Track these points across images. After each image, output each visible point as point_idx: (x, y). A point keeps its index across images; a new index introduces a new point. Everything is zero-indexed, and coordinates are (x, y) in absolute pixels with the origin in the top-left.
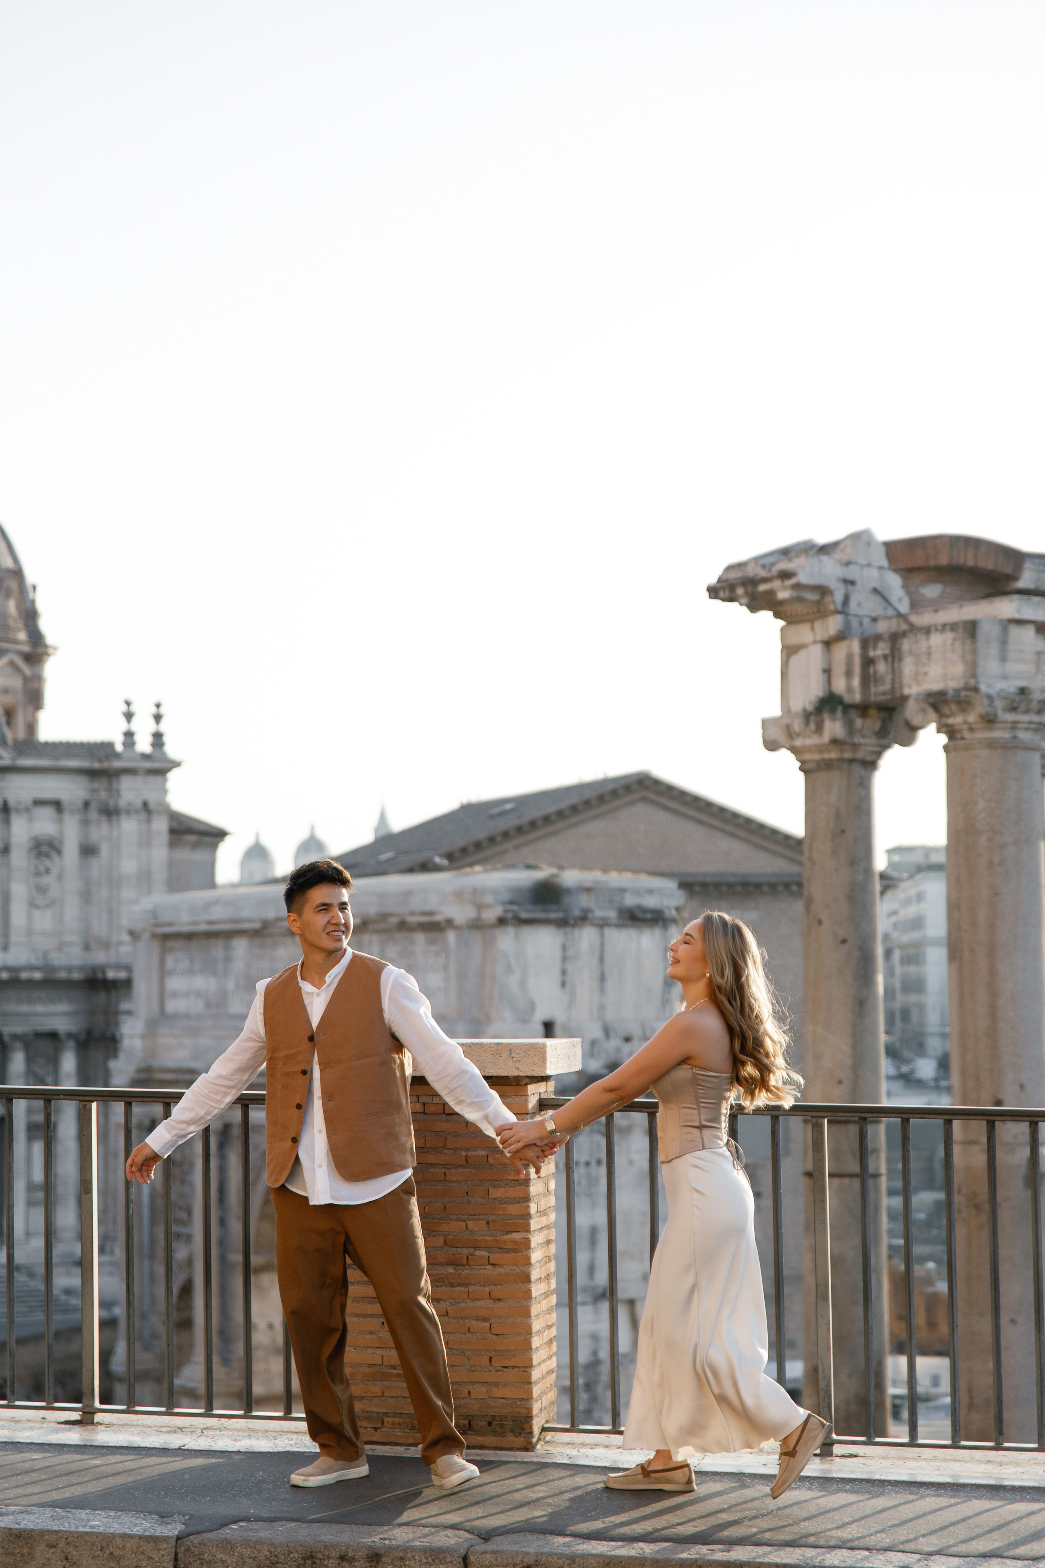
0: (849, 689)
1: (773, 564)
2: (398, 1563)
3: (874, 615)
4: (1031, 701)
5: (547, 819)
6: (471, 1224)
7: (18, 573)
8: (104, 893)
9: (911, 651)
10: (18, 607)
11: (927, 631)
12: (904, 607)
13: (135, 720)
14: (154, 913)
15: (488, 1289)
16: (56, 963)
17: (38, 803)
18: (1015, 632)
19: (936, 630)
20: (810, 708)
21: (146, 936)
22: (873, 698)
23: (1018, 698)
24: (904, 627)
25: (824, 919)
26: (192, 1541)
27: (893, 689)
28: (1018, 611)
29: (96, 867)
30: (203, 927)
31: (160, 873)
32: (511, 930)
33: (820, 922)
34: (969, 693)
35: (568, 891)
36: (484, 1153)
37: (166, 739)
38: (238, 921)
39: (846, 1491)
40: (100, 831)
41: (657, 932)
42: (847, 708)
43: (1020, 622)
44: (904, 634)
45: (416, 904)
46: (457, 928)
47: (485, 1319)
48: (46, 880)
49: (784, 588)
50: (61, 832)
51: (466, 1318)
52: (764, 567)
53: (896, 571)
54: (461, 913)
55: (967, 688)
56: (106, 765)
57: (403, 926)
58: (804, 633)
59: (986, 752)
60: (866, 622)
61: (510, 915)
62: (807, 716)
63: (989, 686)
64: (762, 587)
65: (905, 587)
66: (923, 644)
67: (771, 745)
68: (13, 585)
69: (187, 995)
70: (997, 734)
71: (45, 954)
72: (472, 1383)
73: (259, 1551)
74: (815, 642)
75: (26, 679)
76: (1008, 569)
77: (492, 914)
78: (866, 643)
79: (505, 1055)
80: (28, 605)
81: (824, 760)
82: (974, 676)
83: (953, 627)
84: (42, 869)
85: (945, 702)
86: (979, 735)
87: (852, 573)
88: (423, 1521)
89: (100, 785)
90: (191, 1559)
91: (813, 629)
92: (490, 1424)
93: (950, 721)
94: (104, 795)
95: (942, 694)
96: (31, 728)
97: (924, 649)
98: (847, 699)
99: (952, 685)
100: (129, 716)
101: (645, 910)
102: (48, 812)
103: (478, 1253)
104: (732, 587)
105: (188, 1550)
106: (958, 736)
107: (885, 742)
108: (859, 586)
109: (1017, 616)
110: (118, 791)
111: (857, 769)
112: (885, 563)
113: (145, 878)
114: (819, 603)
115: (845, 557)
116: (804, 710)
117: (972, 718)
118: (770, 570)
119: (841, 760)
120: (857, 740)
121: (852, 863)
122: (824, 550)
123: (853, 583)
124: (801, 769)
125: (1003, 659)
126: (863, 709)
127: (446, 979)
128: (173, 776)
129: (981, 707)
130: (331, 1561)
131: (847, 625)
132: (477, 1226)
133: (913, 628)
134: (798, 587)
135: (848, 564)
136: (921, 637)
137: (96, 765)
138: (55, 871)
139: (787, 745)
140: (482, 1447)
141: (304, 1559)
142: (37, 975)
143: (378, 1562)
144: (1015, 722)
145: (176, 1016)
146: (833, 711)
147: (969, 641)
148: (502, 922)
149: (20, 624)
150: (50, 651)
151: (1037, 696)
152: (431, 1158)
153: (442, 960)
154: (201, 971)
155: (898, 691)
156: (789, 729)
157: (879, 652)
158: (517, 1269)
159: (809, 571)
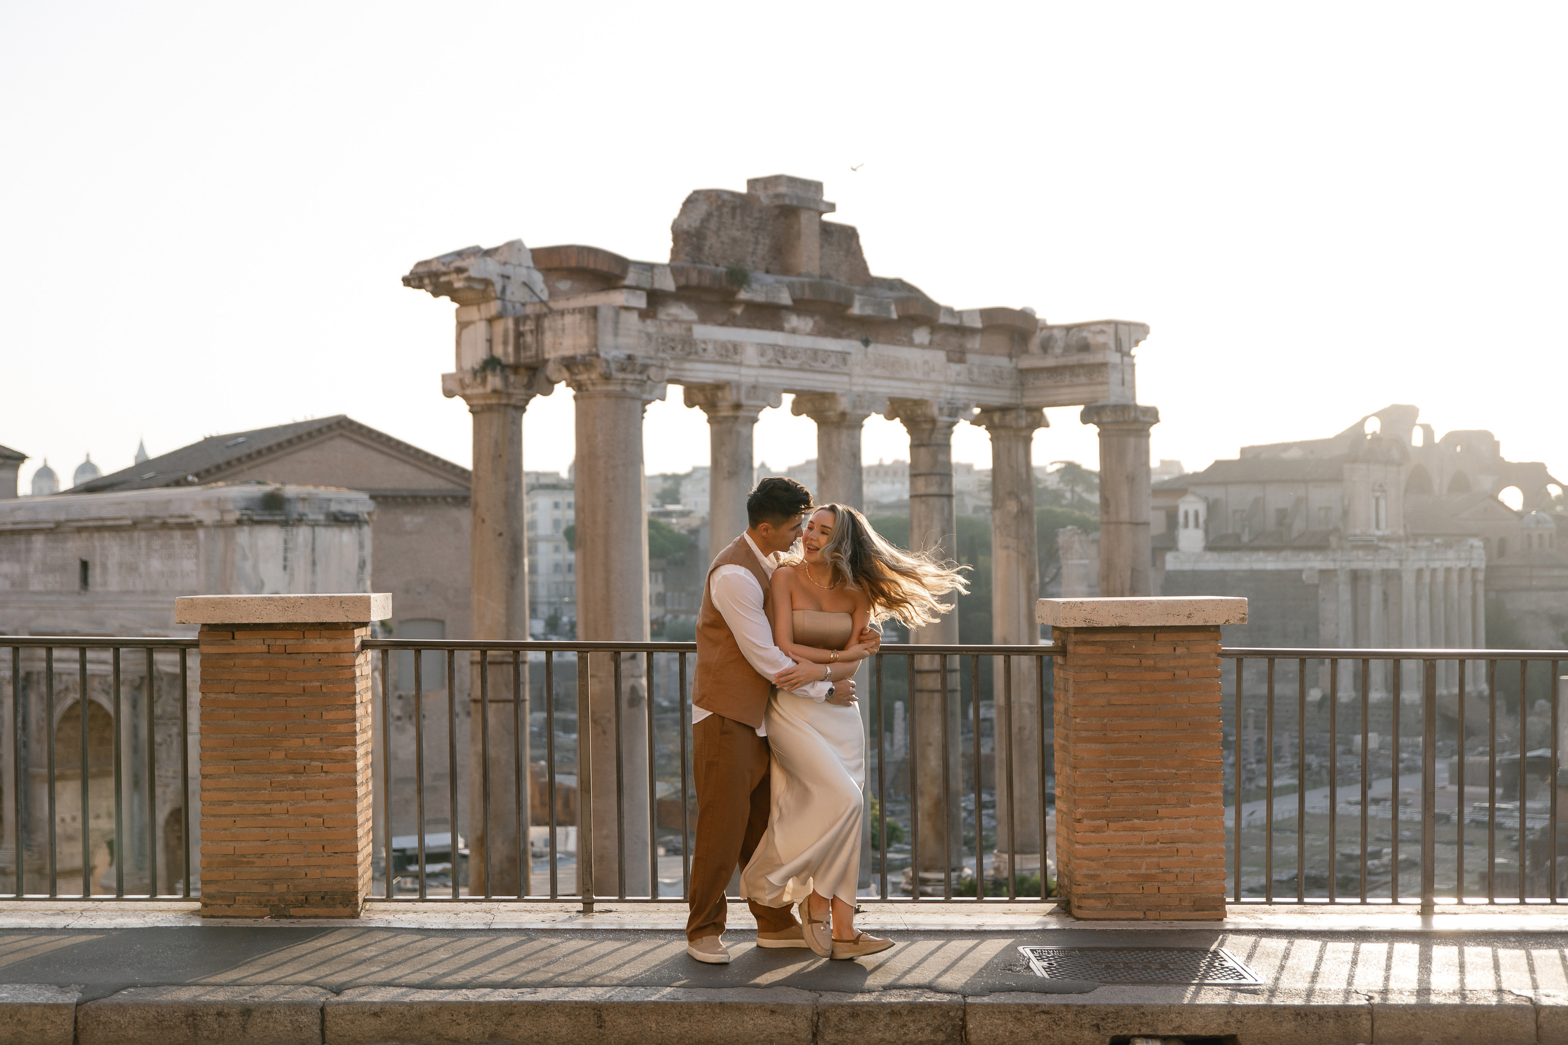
0: (506, 354)
1: (450, 263)
2: (266, 1016)
3: (523, 301)
4: (635, 365)
5: (270, 449)
6: (307, 741)
9: (550, 328)
11: (562, 313)
12: (545, 296)
15: (321, 792)
18: (624, 315)
19: (568, 312)
20: (477, 367)
22: (522, 361)
23: (626, 362)
24: (545, 310)
25: (486, 519)
26: (89, 1007)
27: (537, 355)
28: (627, 300)
32: (246, 528)
33: (483, 521)
34: (592, 358)
35: (289, 500)
36: (318, 684)
39: (610, 939)
41: (354, 530)
42: (504, 367)
43: (627, 309)
44: (545, 315)
45: (175, 509)
46: (206, 527)
47: (319, 816)
49: (459, 280)
51: (303, 815)
52: (444, 264)
53: (539, 270)
54: (209, 516)
55: (591, 354)
57: (164, 526)
58: (473, 313)
59: (603, 400)
60: (518, 306)
61: (245, 518)
62: (475, 373)
63: (606, 353)
64: (443, 279)
65: (546, 282)
66: (559, 323)
67: (448, 393)
70: (611, 388)
72: (309, 866)
73: (148, 1012)
74: (481, 319)
76: (618, 272)
77: (232, 517)
78: (517, 321)
79: (337, 605)
81: (487, 404)
82: (596, 346)
83: (581, 311)
85: (575, 364)
86: (599, 388)
87: (509, 270)
88: (283, 980)
90: (89, 1022)
91: (479, 310)
92: (323, 898)
93: (579, 378)
95: (572, 358)
97: (560, 327)
98: (504, 360)
99: (580, 352)
101: (345, 514)
103: (313, 763)
104: (420, 278)
106: (584, 388)
107: (531, 392)
108: (512, 280)
109: (626, 304)
111: (511, 411)
112: (531, 264)
114: (484, 291)
115: (503, 259)
116: (473, 368)
117: (594, 376)
118: (448, 267)
119: (499, 405)
120: (511, 390)
121: (507, 479)
122: (488, 253)
123: (508, 278)
124: (471, 411)
125: (616, 335)
126: (516, 368)
127: (197, 565)
129: (600, 369)
130: (209, 1017)
131: (504, 308)
132: (312, 742)
133: (551, 310)
134: (469, 279)
135: (505, 264)
136: (558, 318)
139: (460, 393)
140: (316, 917)
141: (187, 1017)
143: (249, 1016)
144: (624, 379)
146: (494, 370)
147: (592, 321)
148: (239, 522)
151: (640, 361)
152: (275, 689)
153: (194, 551)
154: (8, 560)
155: (540, 356)
156: (461, 381)
157: (527, 328)
158: (346, 776)
159: (477, 267)
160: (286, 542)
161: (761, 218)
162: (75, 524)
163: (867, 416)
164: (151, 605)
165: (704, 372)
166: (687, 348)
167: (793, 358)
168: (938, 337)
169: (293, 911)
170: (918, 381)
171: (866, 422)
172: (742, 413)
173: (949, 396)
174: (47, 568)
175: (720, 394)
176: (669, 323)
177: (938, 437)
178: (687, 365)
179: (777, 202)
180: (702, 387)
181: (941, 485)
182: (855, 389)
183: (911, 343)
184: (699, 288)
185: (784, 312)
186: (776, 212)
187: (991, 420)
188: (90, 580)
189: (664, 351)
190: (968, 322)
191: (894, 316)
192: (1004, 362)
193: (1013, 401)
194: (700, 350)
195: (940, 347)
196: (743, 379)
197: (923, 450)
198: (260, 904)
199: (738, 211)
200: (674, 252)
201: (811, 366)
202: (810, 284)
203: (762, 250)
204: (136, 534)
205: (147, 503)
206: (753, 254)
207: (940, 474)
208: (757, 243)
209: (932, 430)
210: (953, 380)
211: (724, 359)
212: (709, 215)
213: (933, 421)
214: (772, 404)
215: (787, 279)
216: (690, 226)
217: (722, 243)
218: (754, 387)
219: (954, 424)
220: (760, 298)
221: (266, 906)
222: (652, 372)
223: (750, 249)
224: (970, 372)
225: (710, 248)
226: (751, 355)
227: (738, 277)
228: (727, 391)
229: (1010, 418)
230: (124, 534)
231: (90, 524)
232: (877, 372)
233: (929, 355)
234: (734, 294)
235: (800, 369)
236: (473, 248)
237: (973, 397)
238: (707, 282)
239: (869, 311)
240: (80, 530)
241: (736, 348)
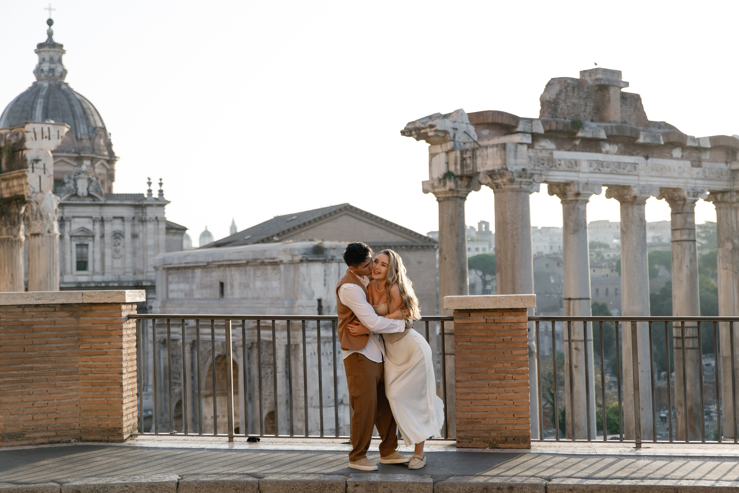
0: (456, 170)
1: (426, 122)
2: (520, 490)
3: (464, 141)
4: (527, 174)
5: (310, 222)
6: (505, 364)
7: (104, 129)
8: (141, 252)
9: (480, 155)
10: (104, 142)
11: (486, 147)
12: (476, 138)
13: (152, 185)
14: (164, 260)
15: (512, 389)
16: (123, 280)
17: (115, 218)
18: (520, 147)
19: (490, 147)
20: (441, 177)
21: (161, 269)
22: (465, 173)
23: (522, 173)
24: (476, 146)
25: (447, 258)
26: (439, 484)
27: (473, 170)
28: (521, 139)
29: (138, 243)
30: (183, 265)
31: (163, 244)
32: (305, 264)
33: (445, 259)
34: (504, 171)
35: (326, 249)
36: (510, 337)
37: (164, 192)
38: (197, 263)
40: (139, 229)
42: (455, 177)
43: (521, 144)
44: (477, 149)
45: (268, 255)
46: (284, 264)
47: (511, 400)
48: (119, 247)
49: (431, 131)
50: (124, 229)
51: (504, 400)
52: (422, 123)
53: (472, 125)
54: (287, 258)
55: (503, 169)
56: (141, 203)
57: (263, 263)
58: (438, 149)
59: (510, 193)
60: (462, 144)
61: (304, 259)
62: (440, 180)
63: (512, 168)
64: (422, 131)
65: (476, 131)
66: (485, 152)
67: (425, 191)
68: (102, 133)
69: (177, 291)
70: (514, 186)
71: (119, 276)
72: (507, 424)
73: (466, 487)
74: (442, 152)
75: (108, 170)
76: (513, 124)
77: (298, 258)
78: (462, 152)
79: (519, 300)
80: (108, 140)
81: (446, 197)
82: (505, 164)
83: (497, 146)
84: (117, 243)
85: (495, 174)
86: (507, 187)
87: (456, 125)
88: (520, 474)
89: (139, 211)
90: (439, 491)
91: (441, 147)
92: (514, 439)
93: (496, 181)
94: (140, 214)
95: (493, 171)
96: (110, 189)
97: (485, 154)
98: (455, 173)
99: (496, 168)
100: (150, 184)
102: (119, 221)
103: (508, 375)
104: (410, 131)
105: (438, 487)
106: (499, 187)
107: (469, 190)
108: (459, 131)
109: (521, 141)
110: (146, 213)
111: (459, 200)
112: (468, 122)
113: (157, 246)
114: (444, 137)
115: (453, 120)
116: (438, 178)
117: (505, 180)
118: (425, 125)
119: (453, 197)
120: (459, 189)
121: (457, 236)
122: (446, 116)
123: (457, 129)
124: (437, 200)
125: (516, 158)
126: (461, 177)
127: (280, 284)
128: (167, 207)
129: (508, 176)
130: (494, 490)
131: (455, 145)
132: (507, 365)
133: (480, 146)
134: (437, 131)
135: (455, 122)
136: (484, 150)
137: (137, 203)
138: (122, 244)
139: (432, 191)
140: (511, 448)
141: (484, 489)
142: (116, 285)
143: (512, 490)
144: (521, 182)
145: (173, 299)
146: (450, 178)
147: (503, 151)
148: (301, 261)
149: (105, 149)
150: (117, 159)
151: (529, 172)
152: (490, 340)
153: (278, 276)
154: (183, 282)
155: (475, 171)
156: (433, 185)
157: (468, 156)
158: (524, 381)
159: (440, 125)
160: (325, 271)
161: (588, 92)
162: (216, 263)
163: (648, 198)
164: (256, 305)
165: (559, 177)
166: (551, 164)
167: (607, 168)
168: (686, 154)
169: (500, 445)
170: (675, 178)
171: (647, 201)
172: (580, 198)
173: (693, 186)
174: (203, 287)
175: (568, 188)
176: (541, 150)
177: (687, 208)
178: (551, 173)
179: (597, 83)
180: (558, 185)
181: (689, 235)
182: (641, 183)
183: (671, 157)
184: (557, 131)
185: (602, 142)
186: (597, 88)
187: (716, 198)
188: (225, 292)
189: (538, 166)
190: (703, 144)
191: (662, 143)
192: (723, 166)
193: (729, 187)
194: (557, 165)
195: (687, 159)
196: (580, 180)
197: (678, 216)
198: (484, 442)
199: (576, 89)
200: (541, 112)
201: (616, 171)
202: (616, 127)
203: (589, 109)
204: (248, 268)
205: (254, 252)
206: (584, 111)
207: (688, 229)
208: (586, 105)
209: (684, 205)
210: (695, 177)
211: (570, 169)
212: (561, 91)
213: (684, 200)
214: (596, 193)
215: (603, 124)
216: (550, 98)
217: (568, 106)
218: (587, 184)
219: (696, 201)
220: (589, 135)
221: (487, 443)
222: (536, 177)
223: (583, 109)
224: (704, 172)
225: (561, 110)
226: (584, 166)
227: (577, 125)
228: (572, 186)
229: (727, 197)
230: (241, 268)
231: (225, 263)
232: (653, 173)
233: (681, 163)
234: (575, 133)
235: (611, 173)
236: (437, 114)
237: (706, 186)
238: (561, 128)
239: (648, 140)
240: (219, 266)
241: (576, 163)
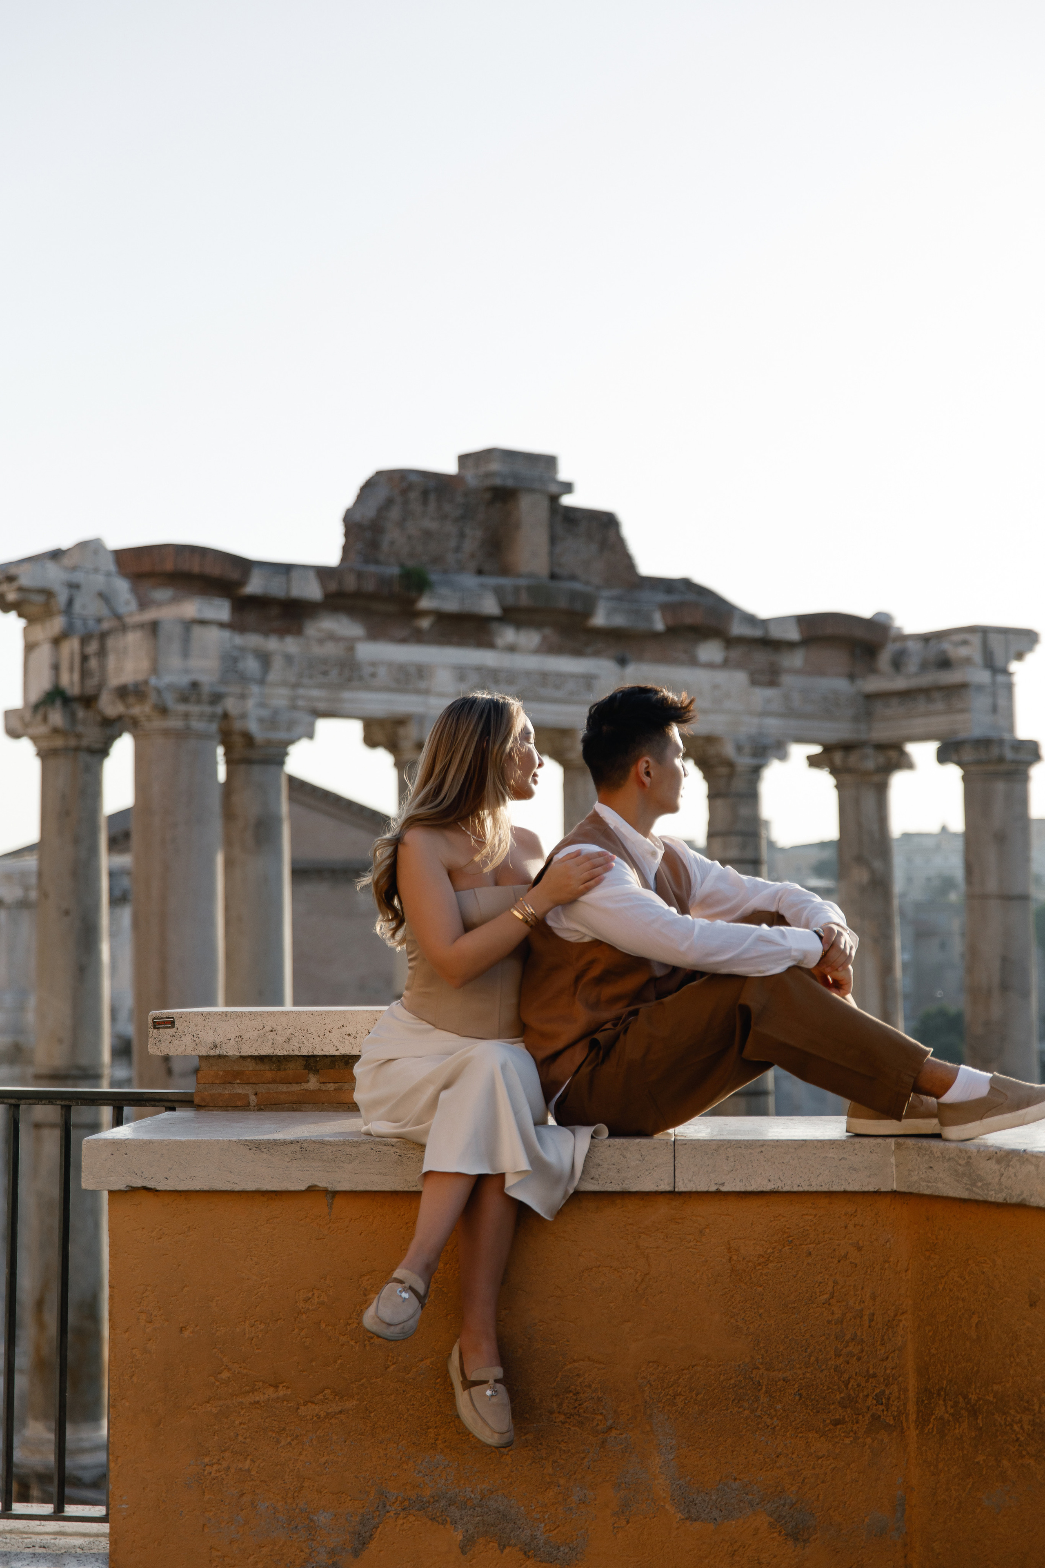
0: (72, 683)
3: (96, 615)
4: (201, 693)
9: (113, 649)
18: (197, 631)
19: (138, 627)
20: (40, 700)
22: (87, 691)
23: (188, 691)
24: (116, 625)
28: (201, 611)
33: (46, 896)
42: (69, 700)
43: (203, 622)
44: (113, 632)
49: (12, 591)
53: (124, 576)
58: (39, 632)
59: (160, 739)
60: (91, 622)
62: (39, 706)
63: (166, 680)
65: (135, 590)
66: (121, 642)
67: (13, 733)
70: (170, 723)
74: (46, 640)
76: (235, 575)
78: (85, 641)
81: (57, 746)
82: (152, 671)
85: (128, 694)
86: (155, 724)
87: (78, 577)
91: (44, 628)
93: (133, 711)
95: (126, 686)
98: (67, 691)
106: (141, 724)
107: (111, 732)
108: (83, 590)
109: (198, 617)
112: (113, 569)
114: (45, 604)
115: (70, 563)
117: (147, 708)
120: (80, 728)
121: (76, 841)
123: (77, 586)
124: (38, 754)
125: (184, 655)
126: (86, 702)
131: (70, 624)
133: (120, 626)
134: (21, 589)
135: (74, 569)
136: (125, 634)
139: (26, 734)
144: (186, 713)
146: (56, 703)
147: (152, 639)
156: (22, 718)
157: (92, 649)
161: (467, 504)
166: (347, 673)
167: (509, 684)
168: (735, 654)
173: (751, 730)
175: (402, 730)
176: (321, 641)
177: (739, 785)
178: (352, 695)
179: (490, 482)
180: (381, 723)
181: (744, 847)
183: (694, 662)
184: (358, 595)
185: (491, 623)
186: (488, 496)
187: (837, 763)
189: (311, 676)
190: (776, 633)
191: (659, 625)
192: (841, 684)
193: (857, 735)
194: (367, 675)
195: (739, 665)
196: (430, 712)
197: (722, 802)
199: (432, 497)
200: (348, 550)
202: (530, 589)
203: (470, 545)
206: (458, 549)
207: (743, 835)
208: (462, 535)
209: (731, 776)
210: (759, 710)
212: (389, 503)
213: (730, 765)
215: (498, 581)
216: (369, 516)
217: (410, 538)
219: (764, 766)
220: (451, 605)
223: (452, 545)
224: (788, 698)
225: (390, 544)
226: (442, 679)
227: (420, 581)
228: (407, 726)
229: (853, 759)
233: (721, 677)
234: (413, 602)
238: (370, 586)
239: (619, 621)
241: (422, 671)
